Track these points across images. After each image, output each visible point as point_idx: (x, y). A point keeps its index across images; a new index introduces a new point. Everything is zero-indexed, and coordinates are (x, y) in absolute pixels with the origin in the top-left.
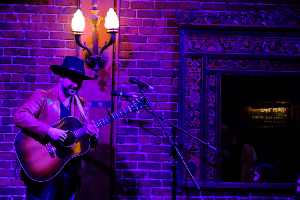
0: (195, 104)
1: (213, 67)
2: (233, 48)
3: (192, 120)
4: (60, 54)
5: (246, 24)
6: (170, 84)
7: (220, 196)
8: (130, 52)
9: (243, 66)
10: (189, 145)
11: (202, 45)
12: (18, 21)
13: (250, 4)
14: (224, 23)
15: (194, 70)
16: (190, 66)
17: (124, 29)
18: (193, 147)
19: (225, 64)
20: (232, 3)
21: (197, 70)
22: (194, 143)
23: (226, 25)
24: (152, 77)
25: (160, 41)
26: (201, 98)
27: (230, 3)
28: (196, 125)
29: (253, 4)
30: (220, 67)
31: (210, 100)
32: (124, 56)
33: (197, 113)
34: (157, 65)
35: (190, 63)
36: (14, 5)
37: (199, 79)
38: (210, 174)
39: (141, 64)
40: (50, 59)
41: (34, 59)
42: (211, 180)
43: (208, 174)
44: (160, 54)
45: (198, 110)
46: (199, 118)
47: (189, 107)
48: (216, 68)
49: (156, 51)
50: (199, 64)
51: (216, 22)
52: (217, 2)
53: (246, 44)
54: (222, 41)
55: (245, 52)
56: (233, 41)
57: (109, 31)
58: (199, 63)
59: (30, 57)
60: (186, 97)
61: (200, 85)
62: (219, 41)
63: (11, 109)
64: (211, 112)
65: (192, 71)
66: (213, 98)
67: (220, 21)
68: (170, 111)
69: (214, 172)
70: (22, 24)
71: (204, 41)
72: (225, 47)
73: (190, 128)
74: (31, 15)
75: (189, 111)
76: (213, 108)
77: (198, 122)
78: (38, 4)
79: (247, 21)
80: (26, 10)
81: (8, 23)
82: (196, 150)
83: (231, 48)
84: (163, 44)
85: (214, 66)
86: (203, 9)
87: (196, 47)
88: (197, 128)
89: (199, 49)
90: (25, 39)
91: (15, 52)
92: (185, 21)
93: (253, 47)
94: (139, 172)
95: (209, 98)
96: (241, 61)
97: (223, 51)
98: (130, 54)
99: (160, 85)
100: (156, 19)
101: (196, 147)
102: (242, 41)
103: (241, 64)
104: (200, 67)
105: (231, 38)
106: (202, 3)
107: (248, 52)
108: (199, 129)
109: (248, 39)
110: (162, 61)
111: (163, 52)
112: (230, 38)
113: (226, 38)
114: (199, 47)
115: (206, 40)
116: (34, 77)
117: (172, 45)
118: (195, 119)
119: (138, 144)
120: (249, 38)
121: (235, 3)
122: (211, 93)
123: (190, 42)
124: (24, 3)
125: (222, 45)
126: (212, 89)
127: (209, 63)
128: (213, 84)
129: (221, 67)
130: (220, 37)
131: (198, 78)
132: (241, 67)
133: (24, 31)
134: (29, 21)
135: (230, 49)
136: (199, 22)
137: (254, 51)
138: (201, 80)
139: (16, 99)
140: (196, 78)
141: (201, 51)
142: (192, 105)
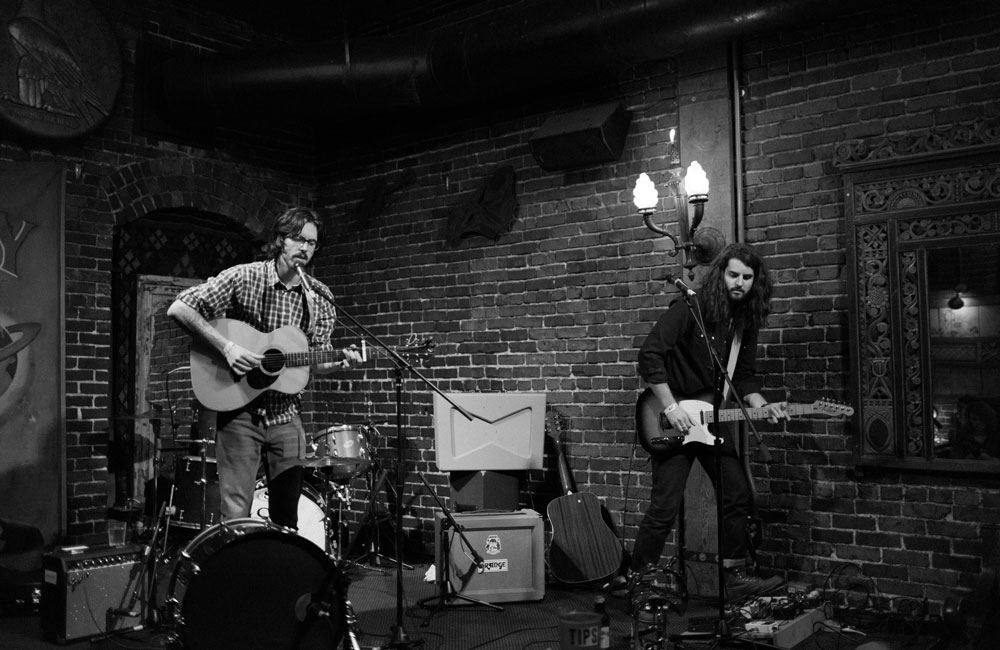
0: (879, 310)
1: (911, 237)
2: (949, 195)
3: (875, 340)
4: (661, 247)
5: (974, 144)
6: (836, 278)
7: (939, 486)
8: (765, 229)
9: (973, 228)
10: (871, 388)
11: (887, 198)
12: (603, 206)
13: (984, 103)
14: (926, 151)
15: (876, 245)
16: (866, 241)
17: (753, 191)
18: (880, 391)
19: (934, 227)
20: (945, 109)
21: (879, 246)
22: (879, 384)
23: (930, 153)
24: (803, 268)
25: (813, 202)
26: (889, 298)
27: (942, 109)
28: (883, 350)
29: (991, 101)
30: (924, 235)
31: (908, 301)
32: (755, 237)
33: (882, 326)
34: (812, 245)
35: (866, 234)
36: (596, 182)
37: (885, 262)
38: (915, 443)
39: (783, 248)
40: (646, 257)
41: (624, 260)
42: (918, 455)
43: (911, 444)
44: (814, 225)
45: (884, 320)
46: (889, 336)
47: (868, 316)
48: (917, 239)
49: (808, 221)
50: (883, 235)
51: (910, 151)
52: (914, 112)
53: (976, 183)
54: (926, 186)
55: (975, 199)
56: (948, 182)
57: (691, 199)
58: (883, 232)
59: (619, 257)
60: (862, 299)
61: (886, 274)
62: (921, 185)
63: (600, 339)
64: (912, 323)
65: (870, 249)
66: (913, 297)
67: (918, 147)
68: (837, 326)
69: (922, 438)
70: (608, 209)
71: (891, 190)
72: (933, 195)
73: (873, 356)
74: (619, 193)
75: (868, 324)
76: (915, 316)
77: (887, 344)
78: (627, 175)
79: (974, 138)
80: (612, 188)
81: (590, 211)
82: (885, 397)
83: (945, 196)
84: (820, 206)
85: (912, 234)
86: (889, 132)
87: (876, 203)
88: (884, 356)
89: (881, 206)
90: (612, 231)
91: (601, 252)
92: (852, 159)
93: (992, 187)
94: (789, 437)
95: (905, 296)
96: (967, 219)
97: (929, 204)
98: (766, 232)
99: (818, 282)
100: (806, 165)
101: (884, 391)
102: (967, 179)
103: (966, 224)
104: (885, 239)
105: (945, 176)
106: (887, 120)
107: (981, 198)
108: (889, 358)
109: (979, 172)
110: (819, 238)
111: (820, 220)
112: (942, 177)
113: (933, 177)
114: (882, 203)
115: (894, 189)
116: (627, 288)
117: (835, 207)
118: (880, 338)
119: (785, 387)
120: (982, 170)
121: (952, 108)
122: (909, 288)
123: (864, 196)
124: (608, 177)
125: (927, 193)
126: (910, 278)
127: (902, 231)
128: (911, 268)
129: (927, 236)
130: (921, 179)
131: (882, 260)
132: (969, 231)
133: (611, 219)
134: (616, 202)
135: (942, 198)
136: (877, 157)
137: (993, 194)
138: (887, 266)
139: (605, 324)
140: (879, 262)
141: (885, 209)
142: (873, 313)
